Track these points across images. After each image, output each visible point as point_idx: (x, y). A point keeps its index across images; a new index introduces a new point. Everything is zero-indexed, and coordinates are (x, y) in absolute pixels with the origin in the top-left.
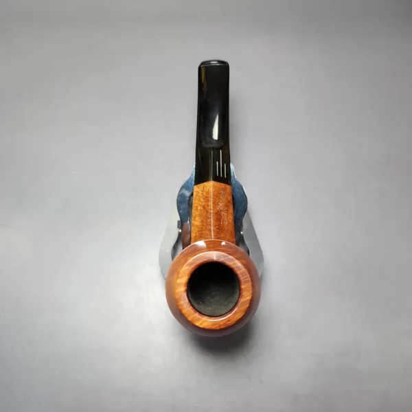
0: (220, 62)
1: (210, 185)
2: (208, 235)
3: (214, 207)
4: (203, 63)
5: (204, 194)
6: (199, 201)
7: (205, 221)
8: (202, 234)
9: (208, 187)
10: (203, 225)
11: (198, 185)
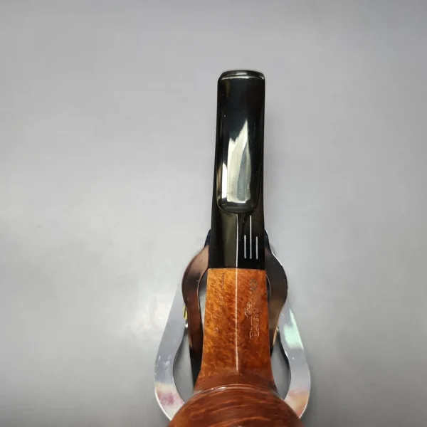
0: (250, 73)
1: (234, 275)
2: (228, 358)
3: (239, 313)
4: (225, 74)
5: (224, 287)
6: (216, 296)
7: (224, 333)
8: (220, 352)
9: (230, 278)
10: (221, 339)
11: (215, 269)
